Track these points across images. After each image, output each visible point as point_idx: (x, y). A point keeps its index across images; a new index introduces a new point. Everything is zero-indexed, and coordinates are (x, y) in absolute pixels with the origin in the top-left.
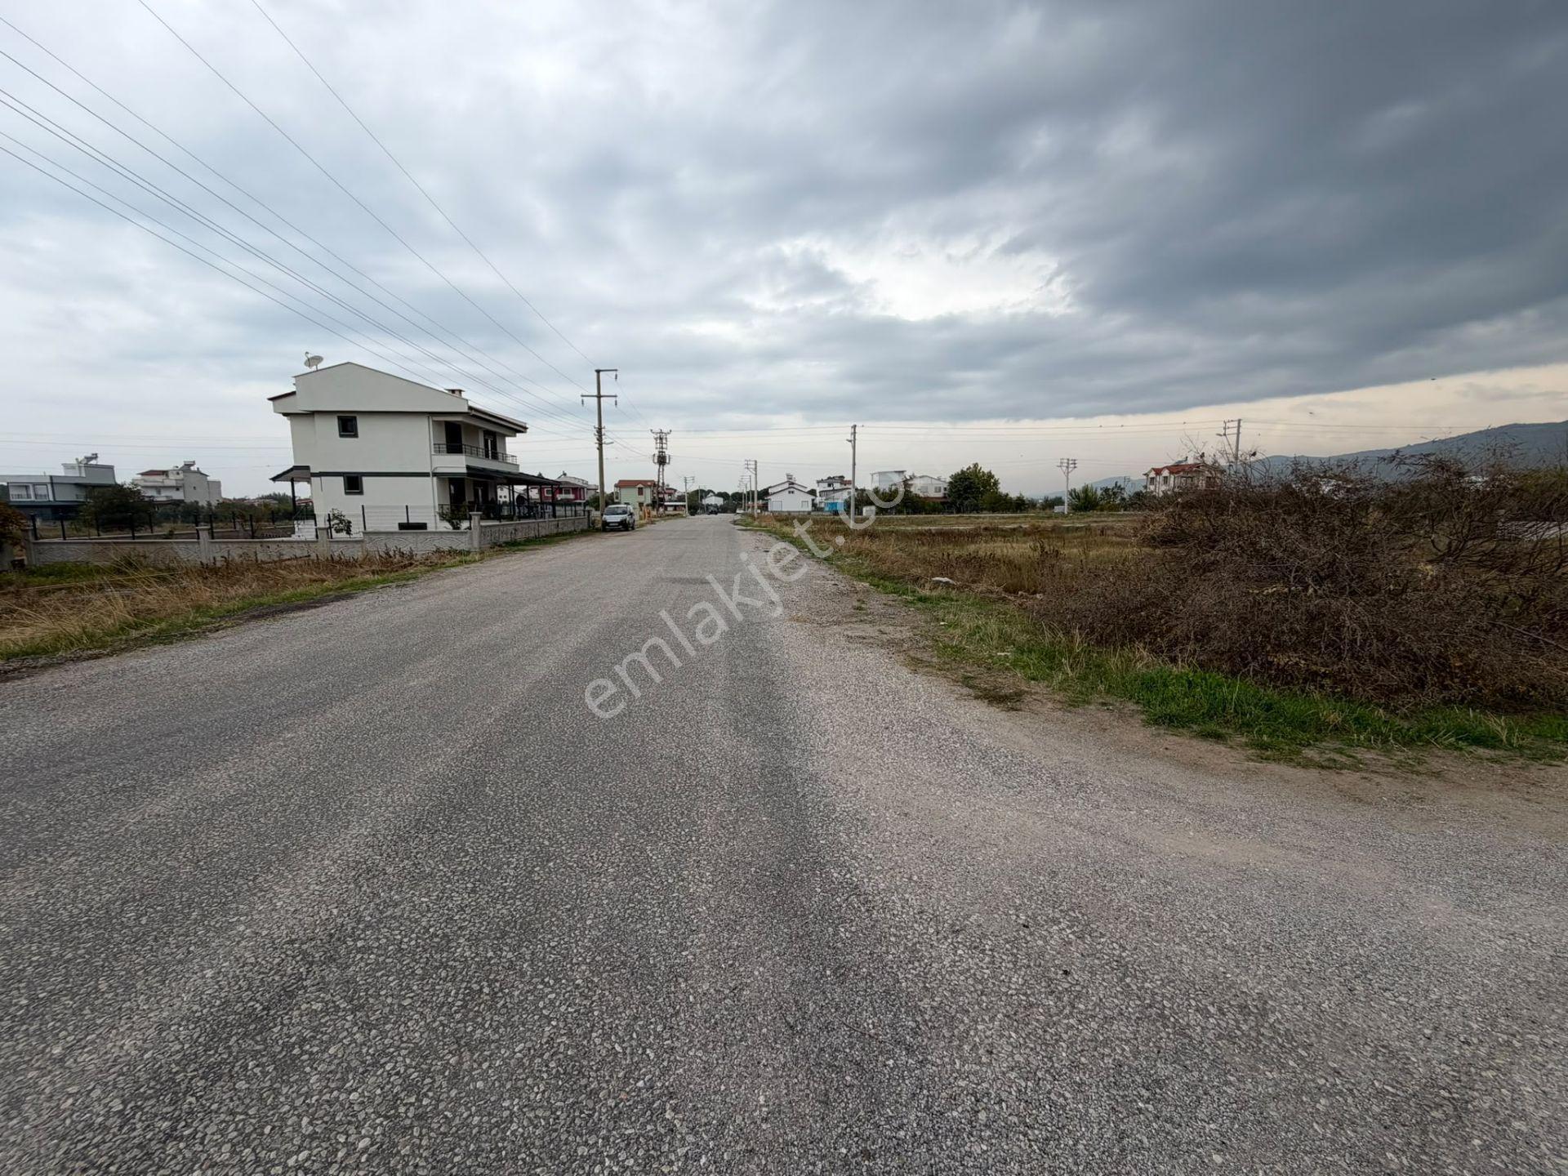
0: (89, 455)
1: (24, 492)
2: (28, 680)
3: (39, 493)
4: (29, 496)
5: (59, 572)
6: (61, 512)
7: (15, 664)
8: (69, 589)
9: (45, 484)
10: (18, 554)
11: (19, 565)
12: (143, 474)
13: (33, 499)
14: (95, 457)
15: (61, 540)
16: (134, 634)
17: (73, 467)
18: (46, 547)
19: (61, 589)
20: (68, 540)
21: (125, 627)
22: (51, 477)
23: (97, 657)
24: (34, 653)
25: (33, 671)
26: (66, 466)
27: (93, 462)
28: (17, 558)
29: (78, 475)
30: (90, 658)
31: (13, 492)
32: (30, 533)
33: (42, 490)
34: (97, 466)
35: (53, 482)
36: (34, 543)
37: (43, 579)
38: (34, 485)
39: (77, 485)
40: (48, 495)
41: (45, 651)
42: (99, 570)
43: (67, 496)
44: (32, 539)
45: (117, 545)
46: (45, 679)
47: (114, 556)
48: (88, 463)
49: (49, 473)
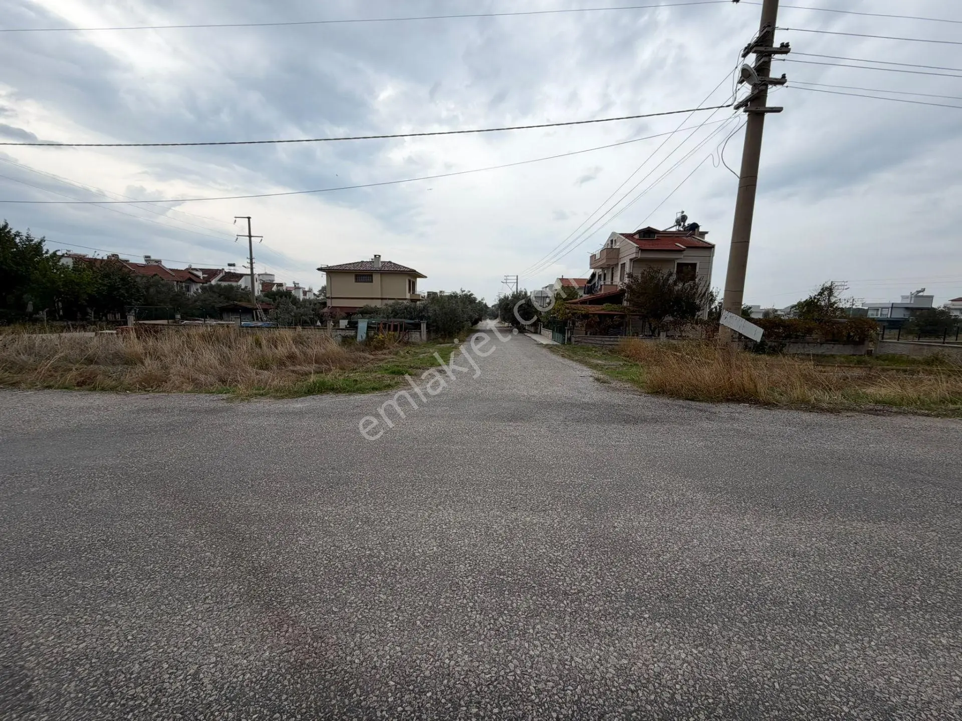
0: (920, 289)
1: (875, 312)
2: (889, 418)
3: (883, 313)
4: (877, 315)
5: (893, 359)
6: (894, 324)
7: (880, 407)
8: (898, 371)
9: (888, 308)
10: (871, 346)
11: (869, 353)
12: (952, 301)
13: (879, 316)
14: (923, 290)
15: (896, 341)
16: (951, 406)
17: (907, 297)
18: (886, 344)
19: (892, 369)
20: (900, 341)
21: (943, 401)
22: (893, 304)
23: (928, 415)
24: (890, 404)
25: (890, 413)
26: (903, 297)
27: (921, 294)
28: (870, 349)
29: (909, 302)
30: (923, 415)
31: (870, 313)
32: (880, 336)
33: (885, 312)
34: (922, 296)
35: (893, 307)
36: (881, 342)
37: (883, 362)
38: (882, 308)
39: (907, 308)
40: (887, 314)
41: (896, 404)
42: (914, 362)
43: (899, 315)
44: (880, 339)
45: (932, 346)
46: (899, 420)
47: (927, 353)
48: (917, 296)
49: (891, 302)
